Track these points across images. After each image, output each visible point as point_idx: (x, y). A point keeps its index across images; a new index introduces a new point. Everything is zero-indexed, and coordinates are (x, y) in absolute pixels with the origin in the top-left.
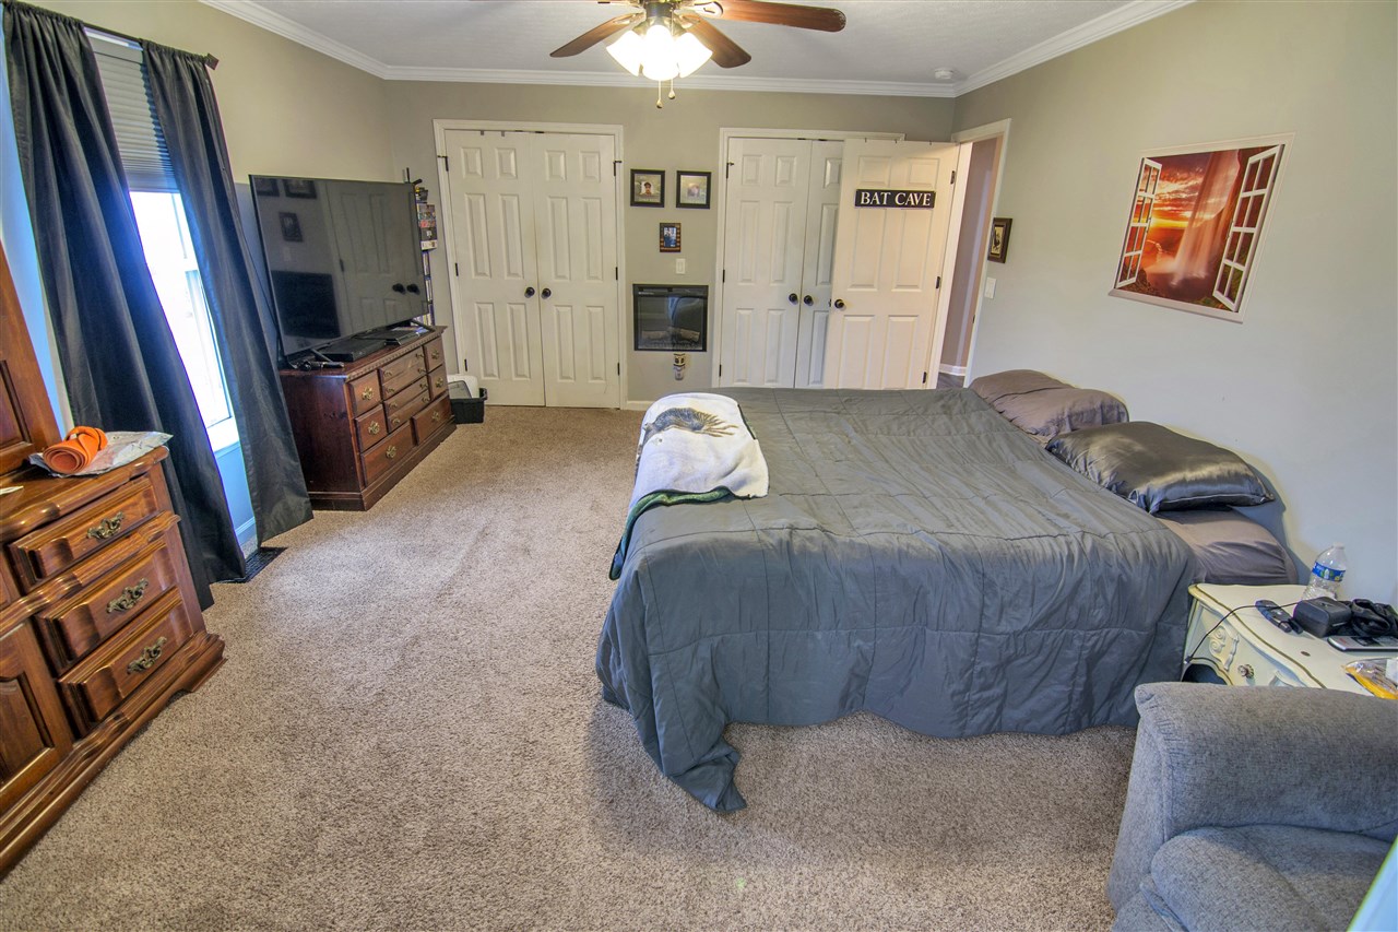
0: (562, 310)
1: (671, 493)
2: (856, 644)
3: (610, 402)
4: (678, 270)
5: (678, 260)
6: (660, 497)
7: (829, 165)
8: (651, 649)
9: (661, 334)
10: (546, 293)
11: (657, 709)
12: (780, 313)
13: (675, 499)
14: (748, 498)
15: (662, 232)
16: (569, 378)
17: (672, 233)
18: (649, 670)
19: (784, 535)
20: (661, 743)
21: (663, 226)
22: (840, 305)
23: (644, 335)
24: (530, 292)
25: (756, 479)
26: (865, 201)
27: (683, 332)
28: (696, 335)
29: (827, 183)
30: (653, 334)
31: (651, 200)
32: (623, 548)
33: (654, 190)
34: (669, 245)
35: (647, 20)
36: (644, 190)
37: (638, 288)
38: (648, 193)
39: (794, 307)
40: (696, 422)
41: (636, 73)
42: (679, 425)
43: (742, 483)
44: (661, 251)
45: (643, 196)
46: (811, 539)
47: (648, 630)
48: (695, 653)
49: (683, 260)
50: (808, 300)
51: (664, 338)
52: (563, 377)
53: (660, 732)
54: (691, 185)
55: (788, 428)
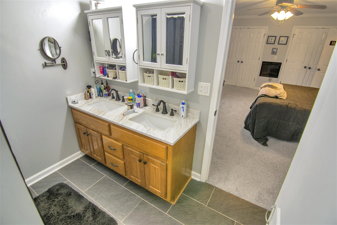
0: (244, 66)
1: (265, 95)
2: (297, 126)
3: (251, 87)
4: (275, 59)
5: (275, 56)
6: (263, 95)
7: (324, 34)
8: (257, 117)
9: (267, 73)
10: (242, 62)
11: (255, 127)
12: (300, 71)
13: (266, 96)
14: (281, 99)
15: (273, 50)
16: (242, 80)
17: (275, 50)
18: (255, 120)
19: (287, 104)
20: (255, 133)
21: (273, 49)
22: (319, 70)
23: (263, 73)
24: (238, 62)
25: (284, 97)
26: (333, 44)
27: (272, 73)
28: (276, 74)
29: (322, 39)
30: (265, 73)
31: (272, 43)
32: (254, 103)
33: (273, 41)
34: (274, 53)
35: (281, 9)
36: (270, 40)
37: (263, 62)
38: (271, 41)
39: (305, 69)
40: (273, 87)
41: (276, 19)
42: (269, 87)
43: (281, 96)
44: (271, 54)
45: (270, 42)
46: (293, 105)
47: (257, 114)
48: (264, 120)
49: (277, 57)
50: (310, 68)
51: (267, 74)
52: (241, 80)
53: (255, 131)
54: (283, 39)
55: (294, 91)
